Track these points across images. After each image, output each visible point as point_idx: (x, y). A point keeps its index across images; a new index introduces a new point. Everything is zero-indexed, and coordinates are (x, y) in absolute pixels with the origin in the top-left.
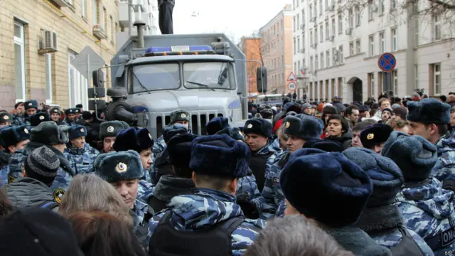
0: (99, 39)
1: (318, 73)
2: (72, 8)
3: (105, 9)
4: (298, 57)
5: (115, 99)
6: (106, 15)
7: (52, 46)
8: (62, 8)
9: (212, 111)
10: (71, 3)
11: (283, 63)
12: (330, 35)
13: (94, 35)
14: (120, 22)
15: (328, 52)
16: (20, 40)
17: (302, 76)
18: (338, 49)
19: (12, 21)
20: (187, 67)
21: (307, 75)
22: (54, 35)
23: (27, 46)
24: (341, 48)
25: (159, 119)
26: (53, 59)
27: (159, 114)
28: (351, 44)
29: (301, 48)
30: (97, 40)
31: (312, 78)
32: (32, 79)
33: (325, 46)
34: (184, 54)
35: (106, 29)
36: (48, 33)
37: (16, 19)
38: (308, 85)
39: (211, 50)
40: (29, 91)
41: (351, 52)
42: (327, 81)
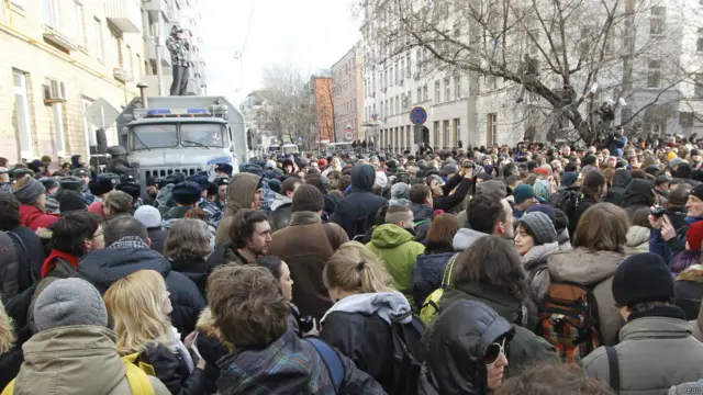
0: (123, 82)
1: (388, 120)
2: (84, 51)
3: (128, 47)
4: (369, 102)
5: (114, 156)
6: (131, 54)
7: (60, 97)
8: (71, 52)
9: (192, 167)
10: (82, 45)
11: (356, 108)
12: (400, 78)
13: (116, 78)
14: (151, 60)
15: (397, 97)
16: (22, 91)
17: (373, 123)
18: (407, 94)
19: (11, 72)
20: (184, 128)
21: (379, 122)
22: (62, 84)
23: (31, 96)
24: (410, 93)
25: (148, 173)
26: (64, 108)
27: (148, 169)
28: (419, 90)
29: (372, 91)
30: (120, 83)
31: (382, 125)
32: (38, 131)
33: (394, 91)
34: (182, 116)
35: (132, 71)
36: (54, 83)
37: (14, 69)
38: (379, 132)
39: (208, 113)
40: (36, 143)
41: (419, 98)
42: (397, 129)
